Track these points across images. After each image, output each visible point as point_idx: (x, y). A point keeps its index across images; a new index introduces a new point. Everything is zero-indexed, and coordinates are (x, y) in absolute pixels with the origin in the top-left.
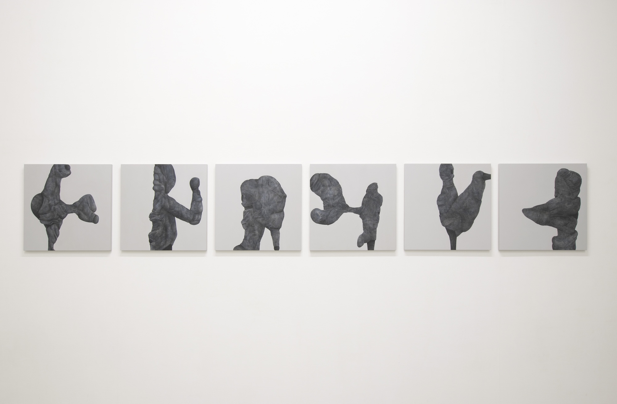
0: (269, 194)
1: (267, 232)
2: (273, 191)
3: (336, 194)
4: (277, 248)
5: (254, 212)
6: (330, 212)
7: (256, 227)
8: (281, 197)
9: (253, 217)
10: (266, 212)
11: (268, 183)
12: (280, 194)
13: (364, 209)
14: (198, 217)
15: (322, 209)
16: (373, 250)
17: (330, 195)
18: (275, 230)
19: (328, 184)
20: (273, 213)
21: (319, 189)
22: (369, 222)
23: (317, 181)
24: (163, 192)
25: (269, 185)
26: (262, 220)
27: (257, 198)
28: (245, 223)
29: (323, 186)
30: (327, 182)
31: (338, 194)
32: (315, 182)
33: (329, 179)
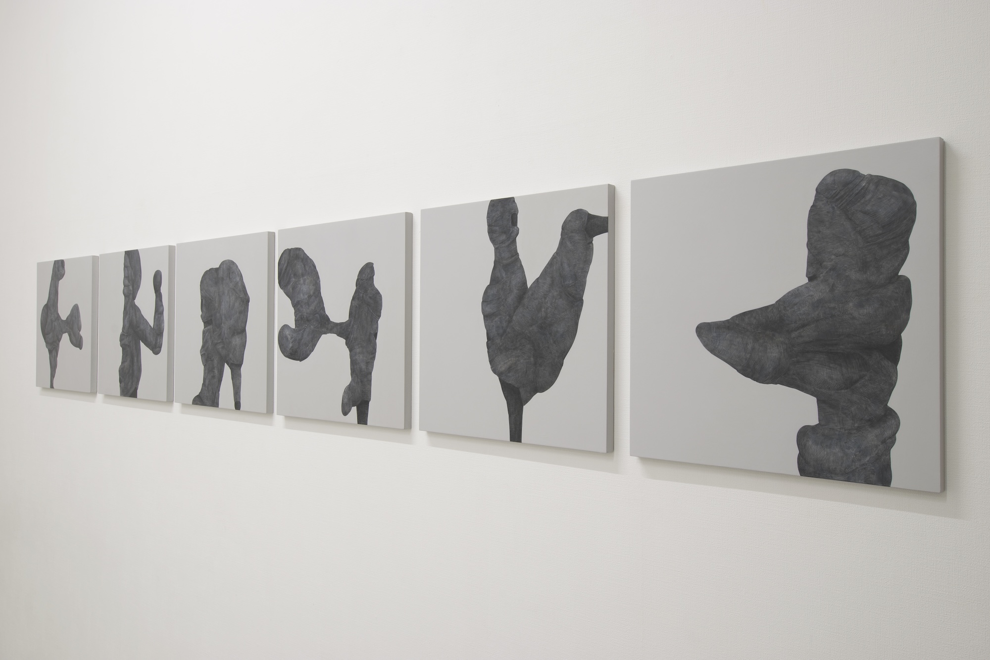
0: (230, 298)
1: (227, 370)
2: (234, 289)
3: (312, 293)
4: (238, 406)
5: (213, 332)
6: (304, 332)
7: (216, 362)
8: (243, 302)
9: (213, 341)
10: (226, 332)
11: (229, 274)
12: (242, 295)
13: (353, 325)
14: (160, 341)
15: (293, 326)
16: (366, 424)
17: (303, 295)
18: (236, 367)
19: (300, 272)
20: (233, 335)
21: (288, 283)
22: (360, 358)
23: (287, 265)
24: (131, 297)
25: (229, 277)
26: (223, 348)
27: (216, 305)
28: (204, 354)
29: (295, 275)
30: (299, 267)
31: (314, 293)
32: (285, 267)
33: (302, 261)
